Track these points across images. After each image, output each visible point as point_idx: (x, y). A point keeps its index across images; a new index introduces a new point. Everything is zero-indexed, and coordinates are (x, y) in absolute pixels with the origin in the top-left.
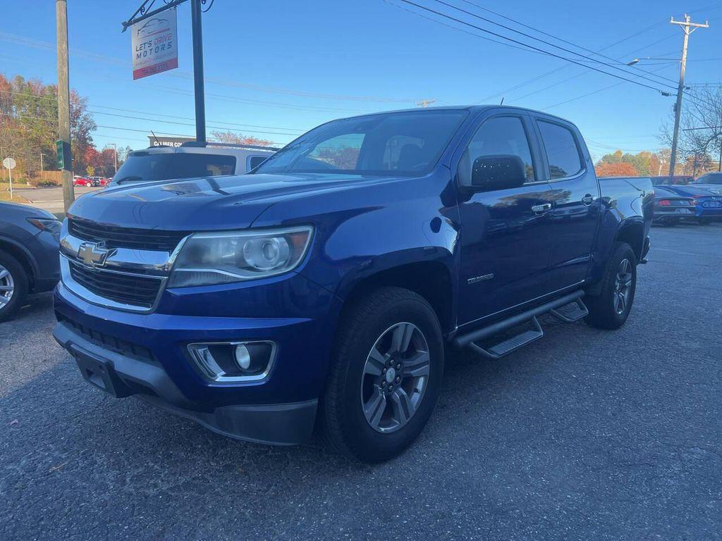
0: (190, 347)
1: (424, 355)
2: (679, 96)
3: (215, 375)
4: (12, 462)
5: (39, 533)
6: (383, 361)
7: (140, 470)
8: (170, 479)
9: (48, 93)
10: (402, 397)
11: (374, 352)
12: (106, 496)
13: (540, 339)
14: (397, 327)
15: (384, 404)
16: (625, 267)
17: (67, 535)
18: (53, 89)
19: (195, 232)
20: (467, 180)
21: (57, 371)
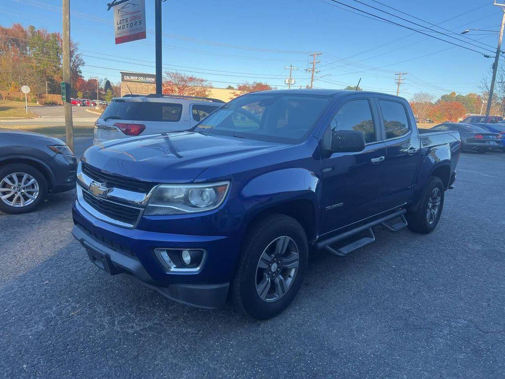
0: (156, 251)
1: (295, 255)
2: (497, 58)
3: (170, 268)
4: (47, 308)
5: (67, 353)
6: (269, 259)
7: (123, 317)
8: (141, 323)
9: (51, 38)
10: (281, 281)
11: (264, 254)
12: (104, 332)
13: (373, 242)
14: (279, 239)
15: (269, 285)
16: (436, 193)
17: (83, 355)
18: (56, 36)
19: (161, 183)
20: (328, 144)
21: (69, 250)
